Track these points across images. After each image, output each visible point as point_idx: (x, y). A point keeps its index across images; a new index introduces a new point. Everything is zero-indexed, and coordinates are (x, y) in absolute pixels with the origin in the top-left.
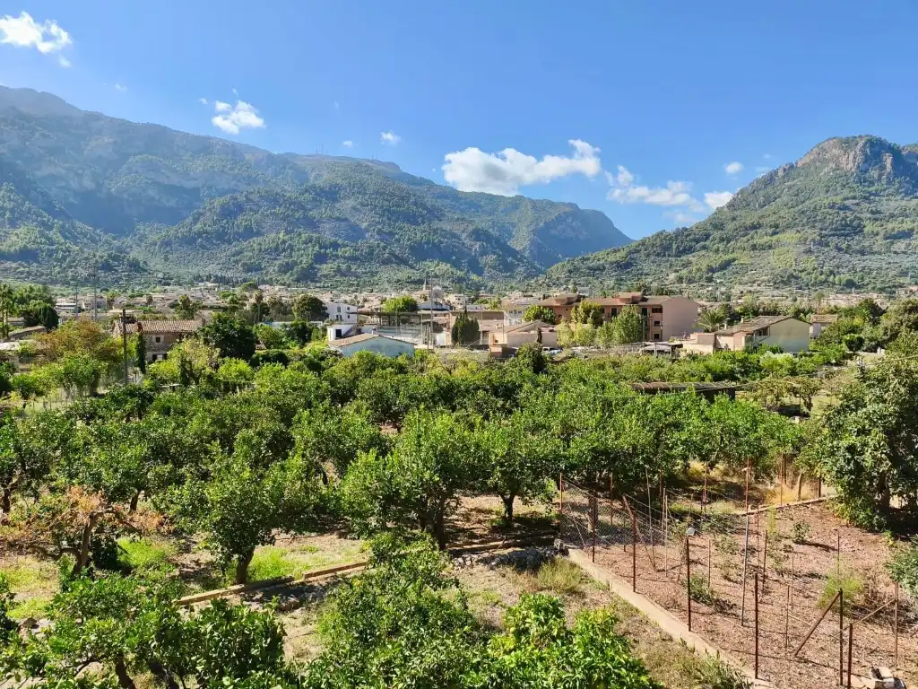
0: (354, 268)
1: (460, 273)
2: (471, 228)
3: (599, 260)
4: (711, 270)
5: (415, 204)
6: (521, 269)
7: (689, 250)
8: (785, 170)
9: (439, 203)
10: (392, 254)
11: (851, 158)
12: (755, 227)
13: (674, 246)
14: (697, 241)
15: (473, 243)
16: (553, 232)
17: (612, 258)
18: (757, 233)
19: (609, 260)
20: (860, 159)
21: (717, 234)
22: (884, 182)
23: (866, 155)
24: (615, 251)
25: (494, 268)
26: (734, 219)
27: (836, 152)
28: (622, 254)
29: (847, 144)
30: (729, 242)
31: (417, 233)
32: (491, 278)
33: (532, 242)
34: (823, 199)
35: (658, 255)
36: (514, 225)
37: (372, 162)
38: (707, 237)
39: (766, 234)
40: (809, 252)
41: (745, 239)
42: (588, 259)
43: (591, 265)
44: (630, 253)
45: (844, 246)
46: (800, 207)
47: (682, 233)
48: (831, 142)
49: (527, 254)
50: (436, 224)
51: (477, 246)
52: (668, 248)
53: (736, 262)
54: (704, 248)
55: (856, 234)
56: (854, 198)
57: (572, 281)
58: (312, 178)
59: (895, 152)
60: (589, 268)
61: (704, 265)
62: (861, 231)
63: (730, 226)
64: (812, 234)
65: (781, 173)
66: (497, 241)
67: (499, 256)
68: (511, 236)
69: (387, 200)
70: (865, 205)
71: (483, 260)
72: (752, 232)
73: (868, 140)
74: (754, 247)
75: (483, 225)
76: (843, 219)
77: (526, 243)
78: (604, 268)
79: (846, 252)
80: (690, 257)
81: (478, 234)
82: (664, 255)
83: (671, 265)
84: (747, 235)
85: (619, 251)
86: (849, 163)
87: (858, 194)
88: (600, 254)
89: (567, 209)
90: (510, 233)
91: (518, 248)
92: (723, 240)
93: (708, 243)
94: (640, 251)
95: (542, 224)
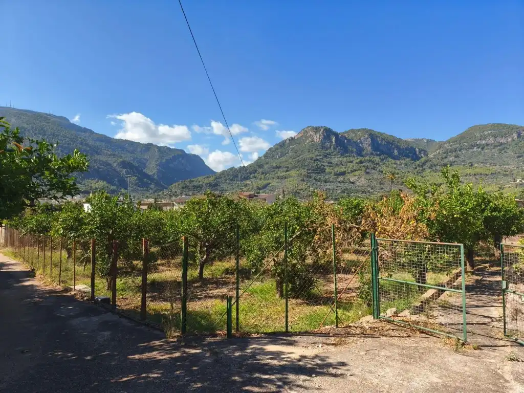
1: (113, 188)
2: (120, 160)
3: (199, 182)
5: (81, 143)
6: (153, 186)
7: (247, 178)
8: (289, 140)
9: (98, 144)
11: (318, 136)
12: (278, 167)
13: (239, 175)
14: (251, 174)
15: (121, 169)
16: (171, 165)
17: (206, 181)
18: (279, 170)
19: (205, 182)
20: (321, 137)
21: (260, 170)
22: (332, 149)
23: (324, 136)
24: (208, 177)
25: (136, 184)
26: (267, 163)
27: (312, 133)
28: (212, 179)
29: (316, 130)
30: (266, 174)
32: (133, 190)
33: (159, 171)
34: (306, 155)
35: (231, 180)
36: (147, 160)
37: (50, 115)
38: (256, 171)
39: (283, 171)
40: (303, 180)
41: (274, 173)
42: (193, 181)
43: (195, 184)
44: (216, 178)
45: (318, 178)
46: (298, 158)
47: (242, 169)
48: (309, 128)
49: (156, 177)
50: (96, 157)
51: (124, 171)
52: (237, 176)
53: (270, 185)
54: (255, 177)
55: (323, 172)
56: (320, 155)
57: (184, 193)
59: (336, 135)
60: (194, 186)
61: (255, 186)
62: (325, 171)
63: (266, 167)
64: (304, 172)
65: (288, 142)
66: (137, 168)
67: (138, 178)
68: (145, 166)
69: (61, 140)
70: (325, 159)
71: (128, 180)
72: (277, 170)
73: (325, 129)
74: (278, 178)
75: (128, 159)
76: (317, 165)
77: (155, 171)
78: (203, 186)
79: (319, 181)
80: (248, 182)
81: (124, 164)
82: (234, 180)
83: (238, 186)
84: (274, 171)
85: (210, 177)
86: (317, 138)
87: (321, 154)
88: (200, 178)
89: (180, 153)
90: (145, 164)
91: (150, 173)
92: (263, 173)
93: (256, 175)
94: (222, 177)
95: (164, 161)
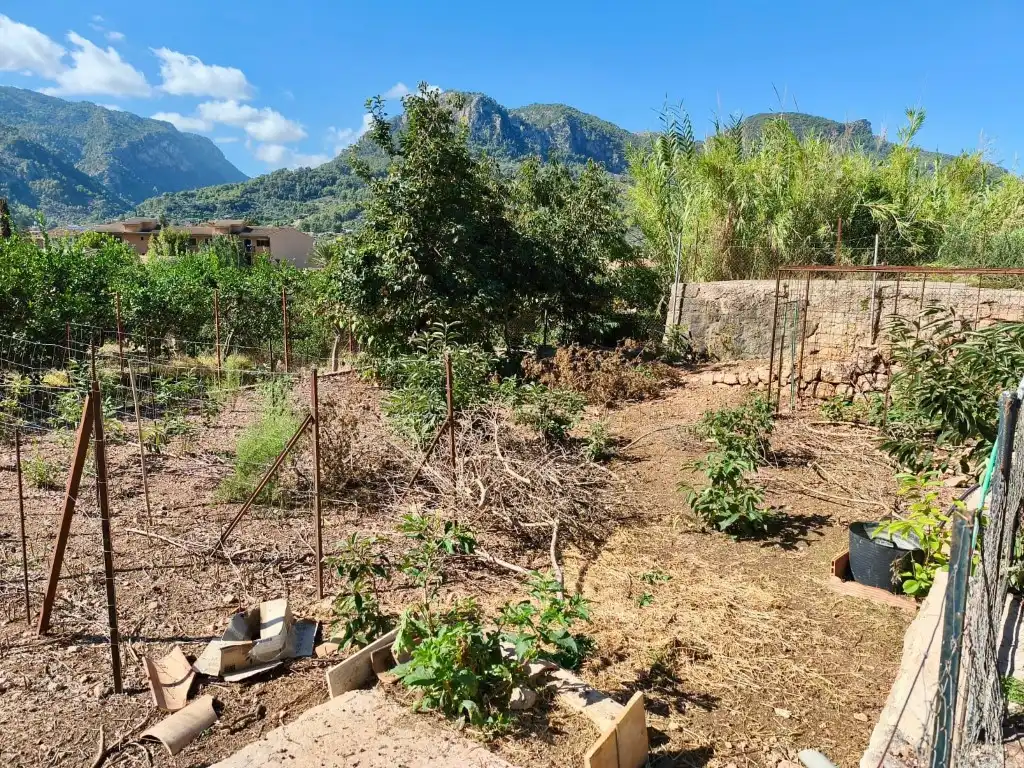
2: (10, 138)
3: (207, 198)
4: (339, 218)
6: (98, 203)
7: (314, 195)
11: (467, 114)
13: (298, 188)
14: (324, 185)
15: (16, 160)
16: (143, 156)
17: (223, 197)
19: (221, 198)
20: (475, 116)
21: (344, 179)
22: (495, 141)
23: (479, 113)
24: (227, 189)
25: (55, 198)
28: (237, 192)
29: (464, 99)
30: (356, 189)
32: (52, 211)
33: (112, 168)
35: (280, 197)
36: (82, 142)
38: (334, 180)
42: (193, 195)
43: (198, 203)
44: (246, 192)
47: (304, 174)
48: (450, 95)
49: (105, 183)
51: (24, 164)
52: (292, 189)
54: (332, 193)
59: (503, 114)
60: (195, 206)
61: (332, 211)
66: (57, 160)
67: (62, 181)
68: (78, 156)
71: (36, 186)
73: (482, 99)
75: (31, 137)
77: (103, 168)
78: (215, 208)
80: (317, 202)
81: (24, 149)
82: (287, 198)
83: (296, 210)
85: (232, 188)
88: (209, 190)
89: (165, 130)
90: (78, 152)
91: (92, 173)
92: (350, 186)
93: (334, 188)
94: (258, 190)
95: (125, 145)
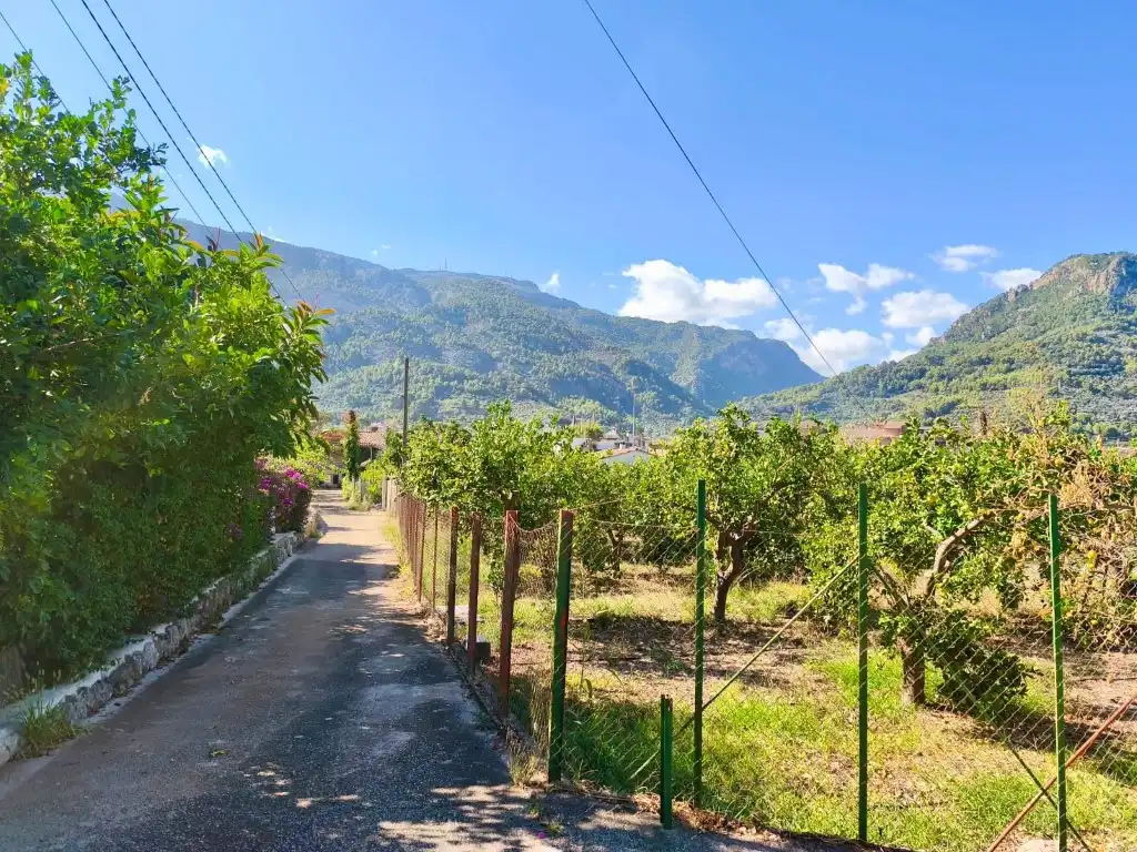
0: (483, 404)
1: (611, 413)
2: (625, 358)
3: (785, 400)
4: (930, 414)
5: (557, 329)
6: (687, 409)
7: (901, 390)
8: (1017, 294)
9: (585, 329)
10: (529, 388)
11: (1102, 279)
12: (984, 362)
13: (881, 384)
14: (911, 379)
15: (627, 377)
16: (725, 365)
17: (801, 398)
18: (985, 369)
19: (798, 399)
20: (1114, 280)
21: (935, 370)
23: (1121, 276)
24: (805, 389)
25: (654, 407)
26: (954, 352)
27: (1083, 272)
28: (815, 392)
29: (1097, 262)
30: (950, 380)
31: (561, 365)
32: (649, 419)
33: (699, 378)
34: (1072, 330)
35: (861, 394)
36: (676, 357)
37: (506, 279)
38: (922, 373)
39: (999, 371)
40: (1056, 393)
41: (971, 376)
42: (772, 399)
44: (824, 392)
45: (1100, 387)
46: (1040, 338)
47: (887, 369)
48: (1076, 260)
49: (692, 391)
50: (581, 355)
51: (632, 380)
52: (873, 386)
53: (963, 405)
54: (920, 387)
55: (1115, 372)
56: (1109, 328)
58: (433, 297)
60: (773, 409)
61: (920, 407)
62: (1122, 369)
63: (951, 361)
64: (1058, 371)
65: (1012, 297)
66: (656, 373)
67: (659, 393)
68: (673, 369)
69: (523, 325)
70: (1123, 337)
71: (639, 397)
72: (982, 367)
73: (1124, 259)
74: (984, 387)
75: (637, 356)
76: (1097, 353)
77: (692, 378)
78: (793, 409)
79: (1104, 394)
80: (902, 398)
81: (634, 367)
82: (868, 395)
83: (878, 407)
84: (974, 371)
85: (811, 389)
86: (1101, 285)
87: (1111, 323)
88: (788, 392)
89: (744, 338)
90: (672, 365)
91: (683, 384)
92: (942, 377)
93: (922, 381)
94: (837, 389)
95: (710, 357)
